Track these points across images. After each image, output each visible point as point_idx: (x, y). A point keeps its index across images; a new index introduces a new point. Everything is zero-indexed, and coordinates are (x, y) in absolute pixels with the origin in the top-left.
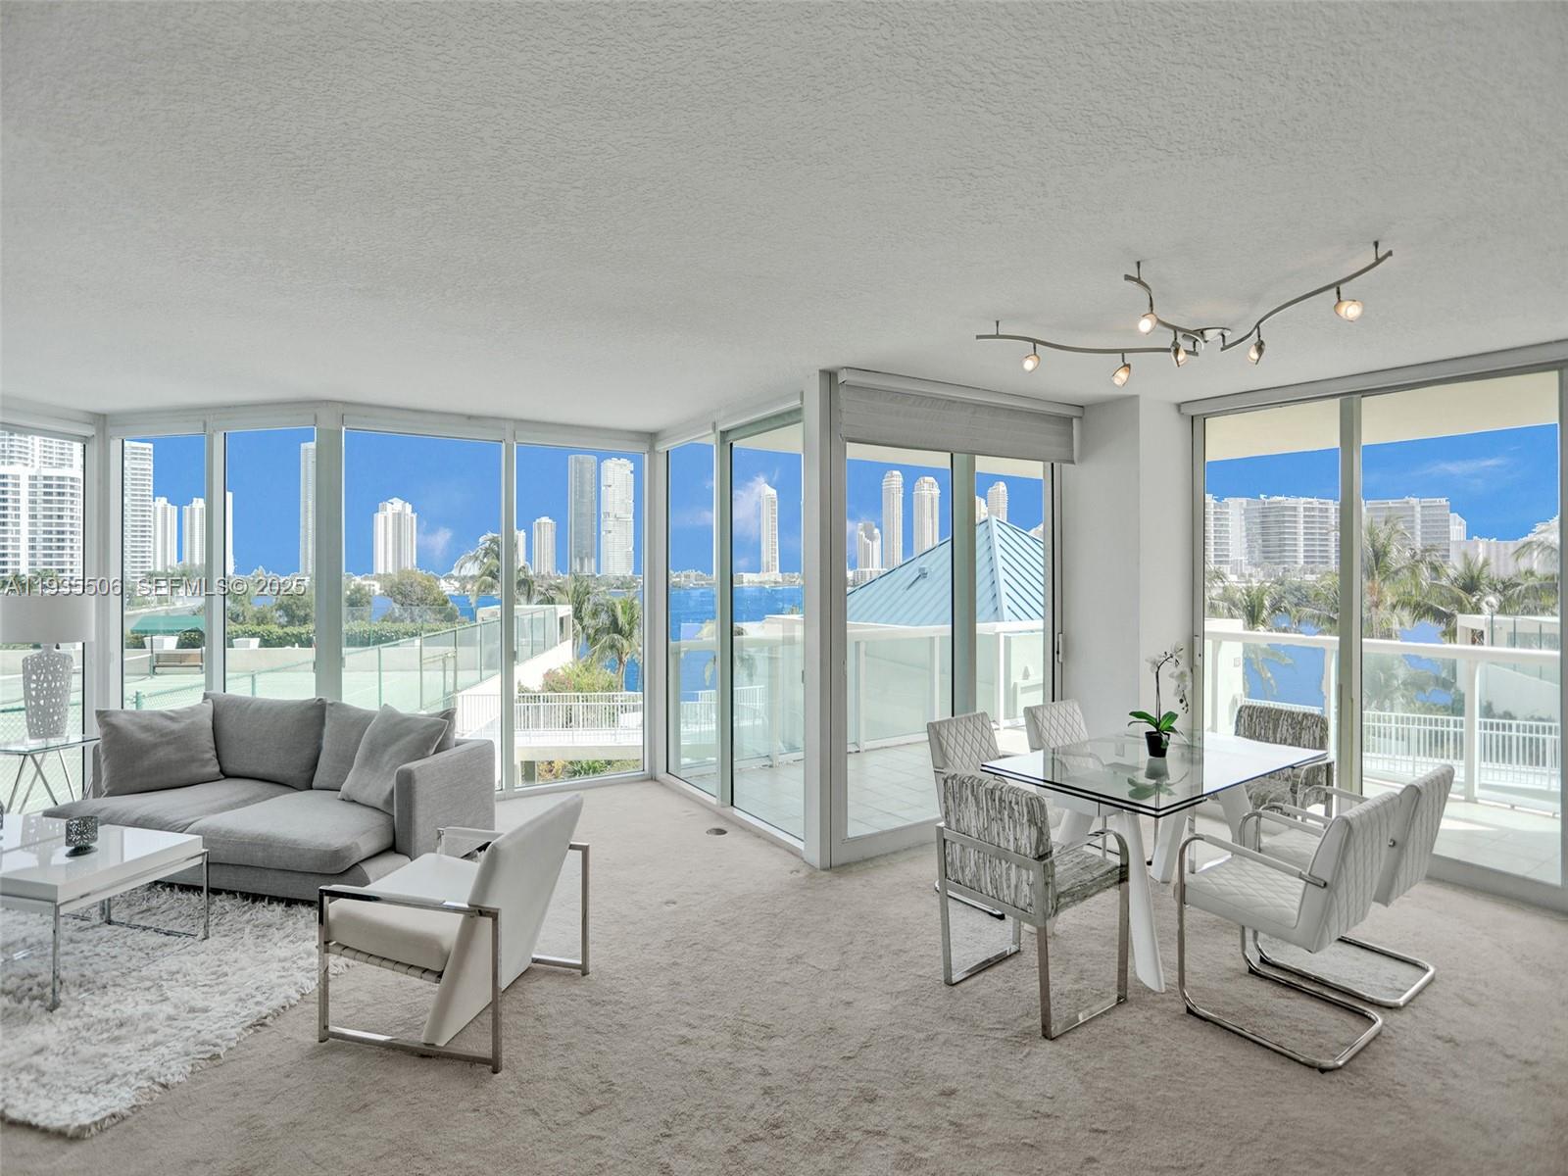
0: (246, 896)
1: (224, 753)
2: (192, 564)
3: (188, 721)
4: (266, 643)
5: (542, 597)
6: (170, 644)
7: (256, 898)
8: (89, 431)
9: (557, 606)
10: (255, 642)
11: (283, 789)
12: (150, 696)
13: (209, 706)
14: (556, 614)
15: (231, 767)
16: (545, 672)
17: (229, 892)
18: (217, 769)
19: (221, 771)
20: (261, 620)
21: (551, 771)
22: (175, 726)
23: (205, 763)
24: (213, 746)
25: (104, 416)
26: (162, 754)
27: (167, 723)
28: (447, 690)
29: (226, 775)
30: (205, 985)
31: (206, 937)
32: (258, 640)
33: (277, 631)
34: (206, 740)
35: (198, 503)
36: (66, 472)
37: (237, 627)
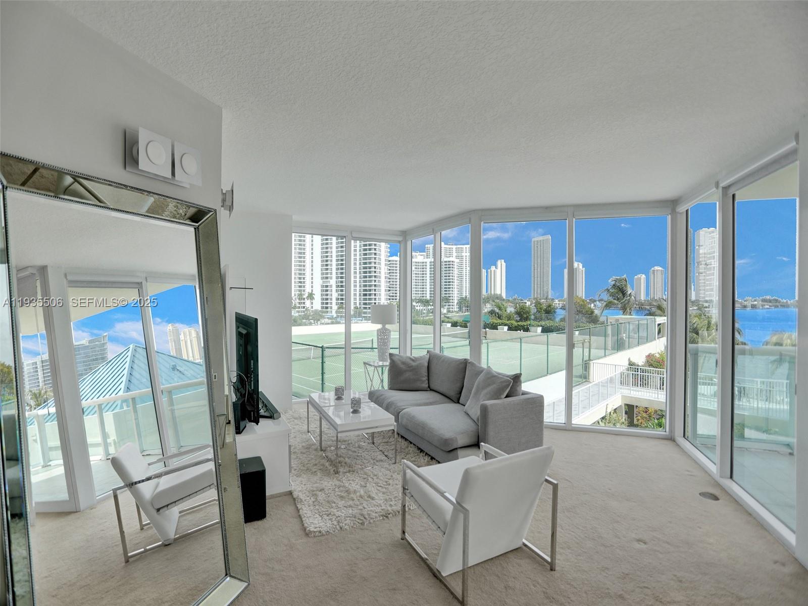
0: (419, 449)
1: (431, 378)
2: (491, 294)
3: (419, 362)
4: (510, 329)
5: (647, 312)
7: (422, 451)
8: (400, 239)
9: (656, 317)
10: (506, 328)
11: (449, 400)
12: (447, 348)
13: (428, 356)
14: (655, 321)
15: (432, 386)
16: (647, 354)
17: (414, 444)
18: (427, 386)
19: (429, 387)
20: (509, 318)
21: (646, 412)
22: (414, 364)
23: (423, 382)
24: (427, 375)
25: (406, 232)
26: (407, 375)
27: (411, 362)
28: (585, 359)
29: (430, 389)
30: (380, 486)
31: (395, 463)
32: (507, 327)
33: (515, 324)
34: (424, 372)
35: (493, 268)
36: (451, 259)
37: (499, 321)
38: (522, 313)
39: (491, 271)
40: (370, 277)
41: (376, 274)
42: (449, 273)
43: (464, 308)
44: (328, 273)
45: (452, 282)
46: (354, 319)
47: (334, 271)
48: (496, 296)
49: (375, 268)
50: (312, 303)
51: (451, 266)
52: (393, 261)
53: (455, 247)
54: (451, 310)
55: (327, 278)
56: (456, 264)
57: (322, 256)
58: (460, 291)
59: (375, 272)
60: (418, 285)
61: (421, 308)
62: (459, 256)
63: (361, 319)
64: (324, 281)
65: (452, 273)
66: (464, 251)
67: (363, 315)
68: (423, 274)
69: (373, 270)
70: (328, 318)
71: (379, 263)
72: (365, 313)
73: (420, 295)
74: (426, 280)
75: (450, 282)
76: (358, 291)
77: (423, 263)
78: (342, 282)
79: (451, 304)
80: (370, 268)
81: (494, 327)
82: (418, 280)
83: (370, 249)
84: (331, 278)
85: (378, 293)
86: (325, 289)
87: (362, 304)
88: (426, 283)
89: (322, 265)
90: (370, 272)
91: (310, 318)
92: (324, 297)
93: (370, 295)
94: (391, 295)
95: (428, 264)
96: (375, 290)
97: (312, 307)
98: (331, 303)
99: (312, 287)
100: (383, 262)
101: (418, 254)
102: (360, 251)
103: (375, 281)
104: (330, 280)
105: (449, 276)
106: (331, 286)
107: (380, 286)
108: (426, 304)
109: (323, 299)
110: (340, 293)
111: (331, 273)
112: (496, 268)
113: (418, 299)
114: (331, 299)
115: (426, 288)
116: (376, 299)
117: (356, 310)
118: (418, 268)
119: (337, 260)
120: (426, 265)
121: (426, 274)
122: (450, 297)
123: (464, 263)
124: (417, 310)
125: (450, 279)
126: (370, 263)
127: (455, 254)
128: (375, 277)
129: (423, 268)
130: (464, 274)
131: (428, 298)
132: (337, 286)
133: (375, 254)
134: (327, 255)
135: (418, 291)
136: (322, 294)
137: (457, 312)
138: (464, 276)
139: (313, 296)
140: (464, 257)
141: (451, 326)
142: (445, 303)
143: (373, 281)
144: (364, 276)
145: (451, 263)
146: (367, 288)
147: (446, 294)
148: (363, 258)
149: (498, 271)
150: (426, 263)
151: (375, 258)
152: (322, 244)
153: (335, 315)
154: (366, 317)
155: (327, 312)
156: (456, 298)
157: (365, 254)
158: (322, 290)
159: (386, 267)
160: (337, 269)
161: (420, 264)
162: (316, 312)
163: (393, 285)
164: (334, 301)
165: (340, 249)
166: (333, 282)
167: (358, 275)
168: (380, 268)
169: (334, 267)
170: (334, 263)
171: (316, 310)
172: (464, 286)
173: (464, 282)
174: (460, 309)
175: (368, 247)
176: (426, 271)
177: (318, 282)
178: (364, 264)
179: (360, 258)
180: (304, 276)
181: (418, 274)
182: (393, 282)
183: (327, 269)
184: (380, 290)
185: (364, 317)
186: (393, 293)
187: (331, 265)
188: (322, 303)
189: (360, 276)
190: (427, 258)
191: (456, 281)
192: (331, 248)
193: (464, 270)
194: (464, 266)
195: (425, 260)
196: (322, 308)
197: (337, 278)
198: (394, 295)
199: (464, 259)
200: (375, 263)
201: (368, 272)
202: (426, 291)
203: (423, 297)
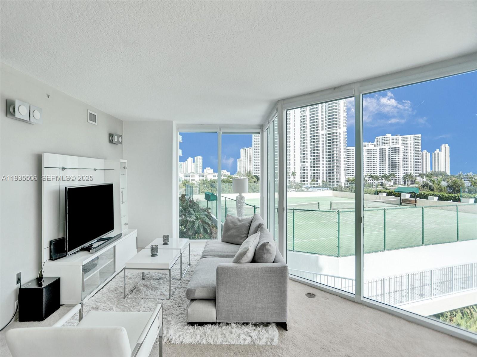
4: (440, 199)
6: (408, 196)
20: (441, 191)
32: (437, 197)
33: (445, 194)
35: (437, 151)
36: (397, 146)
37: (431, 192)
38: (454, 186)
39: (435, 154)
40: (333, 161)
41: (337, 159)
42: (395, 156)
43: (408, 182)
44: (305, 159)
45: (398, 163)
46: (322, 188)
47: (309, 158)
48: (440, 173)
49: (337, 154)
50: (295, 178)
51: (397, 151)
52: (351, 149)
53: (401, 136)
54: (397, 183)
55: (304, 162)
56: (401, 149)
57: (301, 148)
58: (405, 169)
59: (337, 157)
60: (370, 166)
61: (372, 181)
62: (404, 144)
63: (327, 188)
64: (302, 164)
65: (398, 156)
66: (409, 139)
67: (328, 186)
68: (374, 158)
69: (335, 156)
70: (305, 188)
71: (340, 151)
72: (330, 184)
73: (371, 172)
74: (376, 162)
75: (396, 163)
76: (325, 170)
77: (374, 150)
78: (314, 164)
79: (397, 179)
80: (333, 155)
81: (424, 197)
82: (370, 162)
83: (333, 142)
84: (307, 162)
85: (339, 171)
86: (303, 169)
87: (327, 178)
88: (376, 164)
89: (301, 154)
90: (333, 157)
91: (294, 187)
92: (302, 174)
93: (333, 173)
94: (349, 172)
95: (378, 150)
96: (337, 169)
97: (295, 181)
98: (307, 178)
99: (295, 168)
100: (342, 150)
101: (370, 143)
102: (326, 144)
103: (337, 163)
104: (306, 163)
105: (395, 159)
106: (307, 167)
107: (340, 167)
108: (376, 179)
109: (301, 176)
110: (313, 171)
111: (307, 159)
112: (440, 151)
113: (370, 175)
114: (307, 176)
115: (376, 168)
116: (337, 175)
117: (323, 182)
118: (370, 154)
119: (311, 151)
120: (376, 151)
121: (376, 157)
122: (396, 173)
123: (409, 149)
124: (369, 183)
125: (396, 161)
126: (333, 151)
127: (400, 142)
128: (337, 160)
129: (374, 154)
130: (409, 156)
131: (378, 174)
132: (311, 167)
133: (337, 145)
134: (304, 147)
135: (370, 169)
136: (301, 172)
137: (402, 185)
138: (409, 158)
139: (296, 173)
140: (409, 144)
141: (387, 195)
142: (392, 178)
143: (335, 163)
144: (329, 160)
145: (397, 149)
146: (331, 168)
147: (393, 171)
148: (328, 148)
149: (442, 154)
150: (376, 149)
151: (337, 148)
152: (301, 141)
153: (309, 186)
154: (331, 187)
155: (304, 184)
156: (401, 174)
157: (330, 146)
158: (301, 170)
159: (345, 154)
160: (311, 156)
161: (371, 151)
162: (297, 184)
163: (351, 165)
164: (309, 177)
165: (312, 143)
166: (308, 165)
167: (325, 160)
168: (340, 155)
169: (309, 155)
170: (309, 152)
171: (297, 183)
172: (409, 165)
173: (409, 162)
174: (405, 183)
175: (331, 141)
176: (376, 155)
177: (299, 165)
178: (328, 152)
179: (326, 149)
180: (289, 161)
181: (370, 158)
182: (350, 163)
183: (304, 157)
184: (340, 170)
185: (329, 187)
186: (351, 171)
187: (307, 154)
188: (301, 178)
189: (326, 160)
190: (377, 146)
191: (401, 162)
192: (307, 143)
193: (409, 153)
194: (409, 150)
195: (375, 148)
196: (301, 181)
197: (311, 162)
198: (352, 172)
199: (409, 146)
200: (337, 151)
201: (331, 158)
202: (376, 169)
203: (374, 173)
